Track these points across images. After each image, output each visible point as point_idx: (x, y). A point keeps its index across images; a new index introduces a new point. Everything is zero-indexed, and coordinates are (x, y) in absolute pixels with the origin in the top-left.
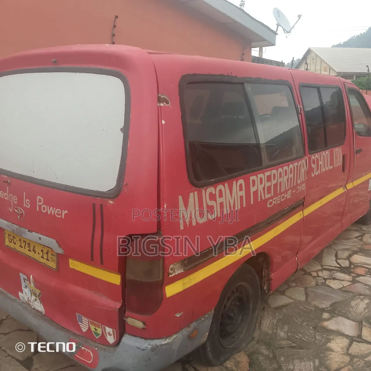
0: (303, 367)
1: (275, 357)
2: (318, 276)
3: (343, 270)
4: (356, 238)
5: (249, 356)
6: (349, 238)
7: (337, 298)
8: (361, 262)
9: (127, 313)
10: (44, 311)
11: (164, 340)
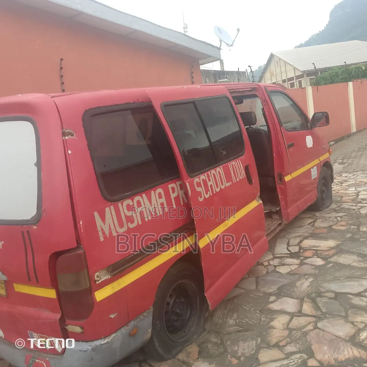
0: (246, 346)
1: (222, 343)
2: (269, 265)
3: (292, 255)
4: (309, 224)
5: (199, 346)
6: (302, 226)
7: (284, 281)
8: (310, 246)
9: (67, 321)
10: (3, 335)
11: (103, 340)
